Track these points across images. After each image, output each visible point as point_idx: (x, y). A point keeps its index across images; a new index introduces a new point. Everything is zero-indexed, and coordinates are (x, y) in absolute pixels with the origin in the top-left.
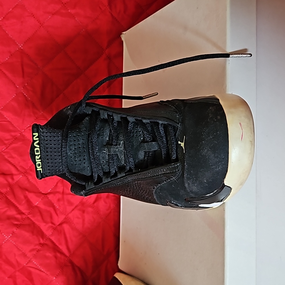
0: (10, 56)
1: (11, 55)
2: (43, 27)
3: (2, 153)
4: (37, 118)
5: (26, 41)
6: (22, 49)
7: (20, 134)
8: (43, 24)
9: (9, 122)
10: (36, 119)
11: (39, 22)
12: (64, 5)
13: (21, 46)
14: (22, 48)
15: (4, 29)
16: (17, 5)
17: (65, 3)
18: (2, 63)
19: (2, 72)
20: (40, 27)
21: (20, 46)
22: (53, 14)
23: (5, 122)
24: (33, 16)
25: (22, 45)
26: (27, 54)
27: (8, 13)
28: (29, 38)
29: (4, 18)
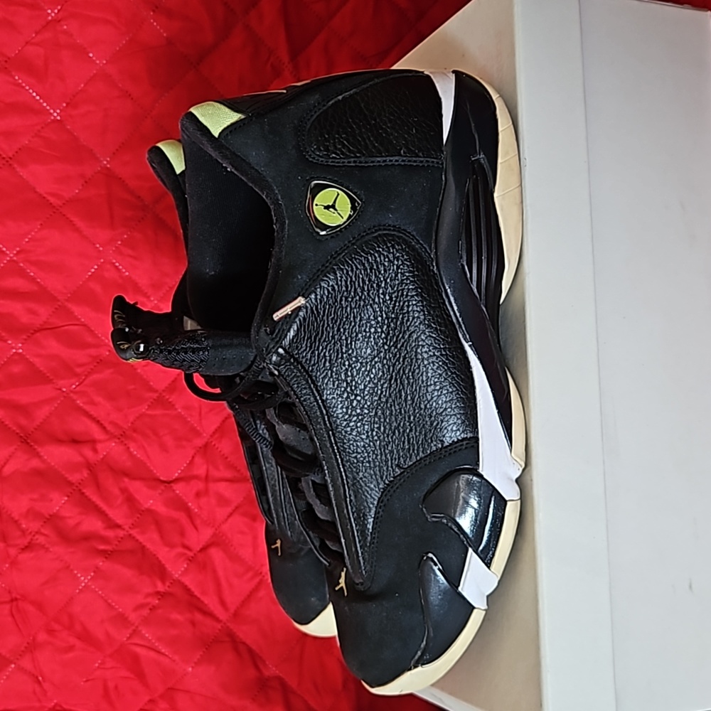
0: (83, 185)
1: (86, 182)
2: (151, 117)
3: (72, 395)
5: (117, 150)
6: (108, 168)
8: (151, 111)
9: (85, 325)
11: (142, 108)
12: (194, 66)
13: (107, 161)
14: (108, 166)
15: (69, 127)
16: (95, 75)
17: (198, 64)
18: (67, 201)
19: (67, 218)
20: (146, 117)
21: (105, 162)
23: (76, 327)
24: (130, 95)
25: (108, 159)
26: (120, 178)
27: (77, 93)
28: (123, 143)
29: (68, 104)
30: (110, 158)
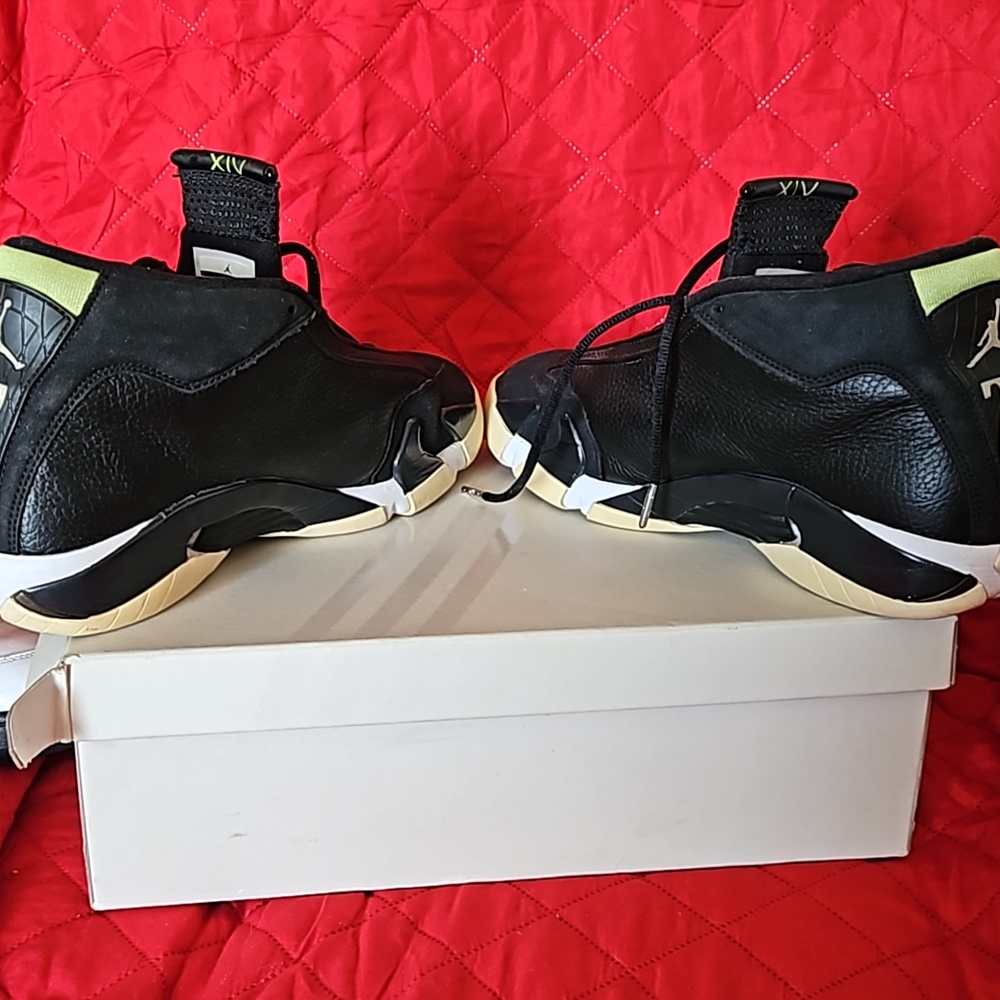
0: (678, 135)
1: (682, 140)
3: (422, 122)
4: (521, 210)
5: (721, 177)
7: (475, 168)
9: (507, 139)
10: (519, 208)
13: (708, 165)
14: (702, 166)
15: (748, 118)
16: (812, 150)
18: (658, 117)
19: (638, 117)
21: (706, 163)
23: (505, 128)
25: (710, 167)
26: (687, 182)
27: (789, 128)
28: (729, 185)
29: (776, 117)
30: (712, 169)
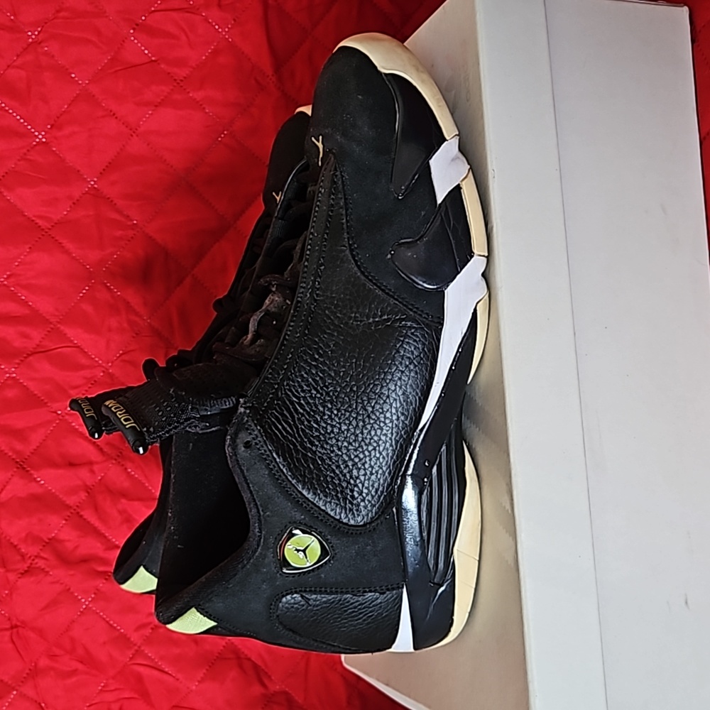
0: (71, 207)
1: (74, 203)
2: (137, 136)
3: (67, 417)
4: (137, 334)
5: (104, 170)
6: (95, 188)
7: (103, 372)
8: (136, 129)
9: (78, 347)
10: (135, 335)
11: (127, 127)
12: (178, 83)
13: (94, 181)
14: (96, 186)
15: (54, 149)
16: (78, 95)
17: (182, 81)
18: (56, 223)
19: (56, 240)
20: (132, 135)
21: (92, 183)
22: (156, 106)
23: (69, 349)
24: (114, 114)
25: (95, 179)
26: (109, 198)
27: (61, 115)
28: (110, 163)
29: (52, 126)
30: (97, 178)
